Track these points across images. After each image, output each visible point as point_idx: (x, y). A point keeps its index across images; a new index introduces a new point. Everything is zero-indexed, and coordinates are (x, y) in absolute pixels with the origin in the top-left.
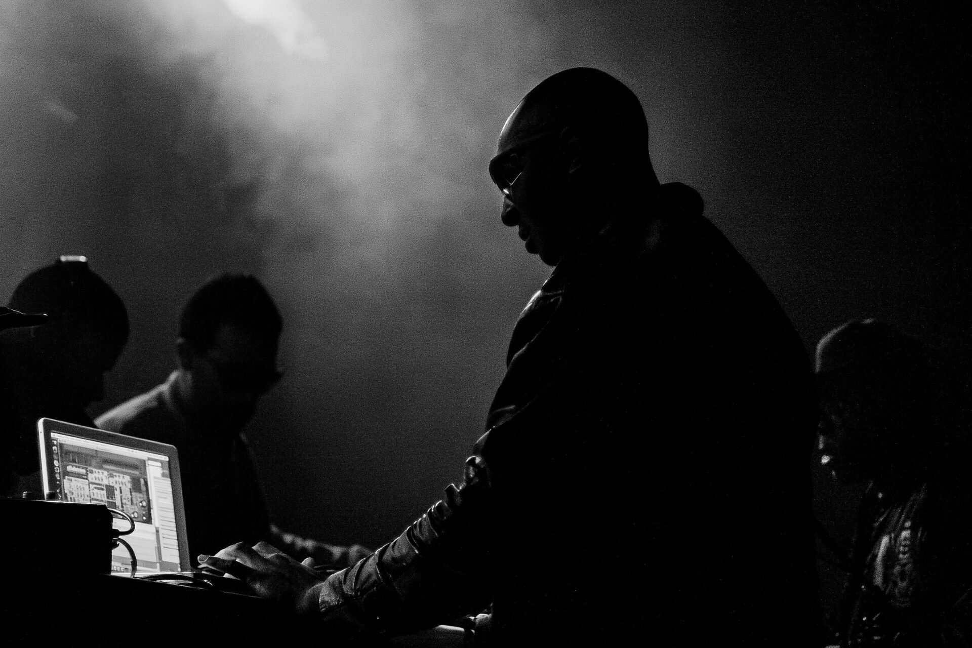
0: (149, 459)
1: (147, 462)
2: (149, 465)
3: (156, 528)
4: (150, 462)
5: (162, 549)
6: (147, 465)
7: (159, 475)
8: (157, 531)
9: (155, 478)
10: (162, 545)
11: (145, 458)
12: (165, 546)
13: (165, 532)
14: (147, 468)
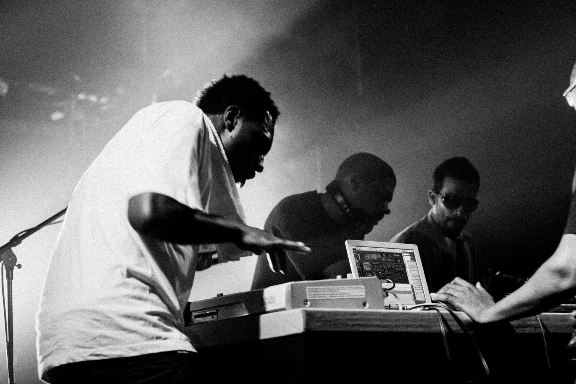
0: (404, 252)
1: (402, 254)
2: (404, 255)
3: (411, 285)
4: (404, 254)
5: (416, 295)
6: (403, 255)
7: (410, 260)
8: (412, 287)
9: (408, 261)
10: (416, 293)
11: (402, 252)
12: (417, 293)
13: (416, 286)
14: (403, 257)
